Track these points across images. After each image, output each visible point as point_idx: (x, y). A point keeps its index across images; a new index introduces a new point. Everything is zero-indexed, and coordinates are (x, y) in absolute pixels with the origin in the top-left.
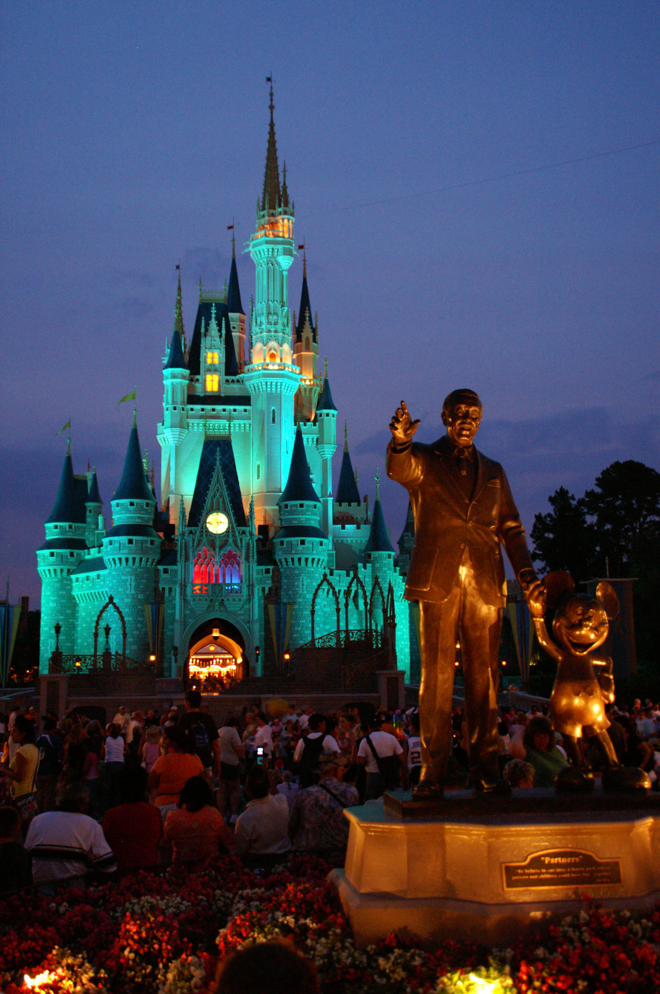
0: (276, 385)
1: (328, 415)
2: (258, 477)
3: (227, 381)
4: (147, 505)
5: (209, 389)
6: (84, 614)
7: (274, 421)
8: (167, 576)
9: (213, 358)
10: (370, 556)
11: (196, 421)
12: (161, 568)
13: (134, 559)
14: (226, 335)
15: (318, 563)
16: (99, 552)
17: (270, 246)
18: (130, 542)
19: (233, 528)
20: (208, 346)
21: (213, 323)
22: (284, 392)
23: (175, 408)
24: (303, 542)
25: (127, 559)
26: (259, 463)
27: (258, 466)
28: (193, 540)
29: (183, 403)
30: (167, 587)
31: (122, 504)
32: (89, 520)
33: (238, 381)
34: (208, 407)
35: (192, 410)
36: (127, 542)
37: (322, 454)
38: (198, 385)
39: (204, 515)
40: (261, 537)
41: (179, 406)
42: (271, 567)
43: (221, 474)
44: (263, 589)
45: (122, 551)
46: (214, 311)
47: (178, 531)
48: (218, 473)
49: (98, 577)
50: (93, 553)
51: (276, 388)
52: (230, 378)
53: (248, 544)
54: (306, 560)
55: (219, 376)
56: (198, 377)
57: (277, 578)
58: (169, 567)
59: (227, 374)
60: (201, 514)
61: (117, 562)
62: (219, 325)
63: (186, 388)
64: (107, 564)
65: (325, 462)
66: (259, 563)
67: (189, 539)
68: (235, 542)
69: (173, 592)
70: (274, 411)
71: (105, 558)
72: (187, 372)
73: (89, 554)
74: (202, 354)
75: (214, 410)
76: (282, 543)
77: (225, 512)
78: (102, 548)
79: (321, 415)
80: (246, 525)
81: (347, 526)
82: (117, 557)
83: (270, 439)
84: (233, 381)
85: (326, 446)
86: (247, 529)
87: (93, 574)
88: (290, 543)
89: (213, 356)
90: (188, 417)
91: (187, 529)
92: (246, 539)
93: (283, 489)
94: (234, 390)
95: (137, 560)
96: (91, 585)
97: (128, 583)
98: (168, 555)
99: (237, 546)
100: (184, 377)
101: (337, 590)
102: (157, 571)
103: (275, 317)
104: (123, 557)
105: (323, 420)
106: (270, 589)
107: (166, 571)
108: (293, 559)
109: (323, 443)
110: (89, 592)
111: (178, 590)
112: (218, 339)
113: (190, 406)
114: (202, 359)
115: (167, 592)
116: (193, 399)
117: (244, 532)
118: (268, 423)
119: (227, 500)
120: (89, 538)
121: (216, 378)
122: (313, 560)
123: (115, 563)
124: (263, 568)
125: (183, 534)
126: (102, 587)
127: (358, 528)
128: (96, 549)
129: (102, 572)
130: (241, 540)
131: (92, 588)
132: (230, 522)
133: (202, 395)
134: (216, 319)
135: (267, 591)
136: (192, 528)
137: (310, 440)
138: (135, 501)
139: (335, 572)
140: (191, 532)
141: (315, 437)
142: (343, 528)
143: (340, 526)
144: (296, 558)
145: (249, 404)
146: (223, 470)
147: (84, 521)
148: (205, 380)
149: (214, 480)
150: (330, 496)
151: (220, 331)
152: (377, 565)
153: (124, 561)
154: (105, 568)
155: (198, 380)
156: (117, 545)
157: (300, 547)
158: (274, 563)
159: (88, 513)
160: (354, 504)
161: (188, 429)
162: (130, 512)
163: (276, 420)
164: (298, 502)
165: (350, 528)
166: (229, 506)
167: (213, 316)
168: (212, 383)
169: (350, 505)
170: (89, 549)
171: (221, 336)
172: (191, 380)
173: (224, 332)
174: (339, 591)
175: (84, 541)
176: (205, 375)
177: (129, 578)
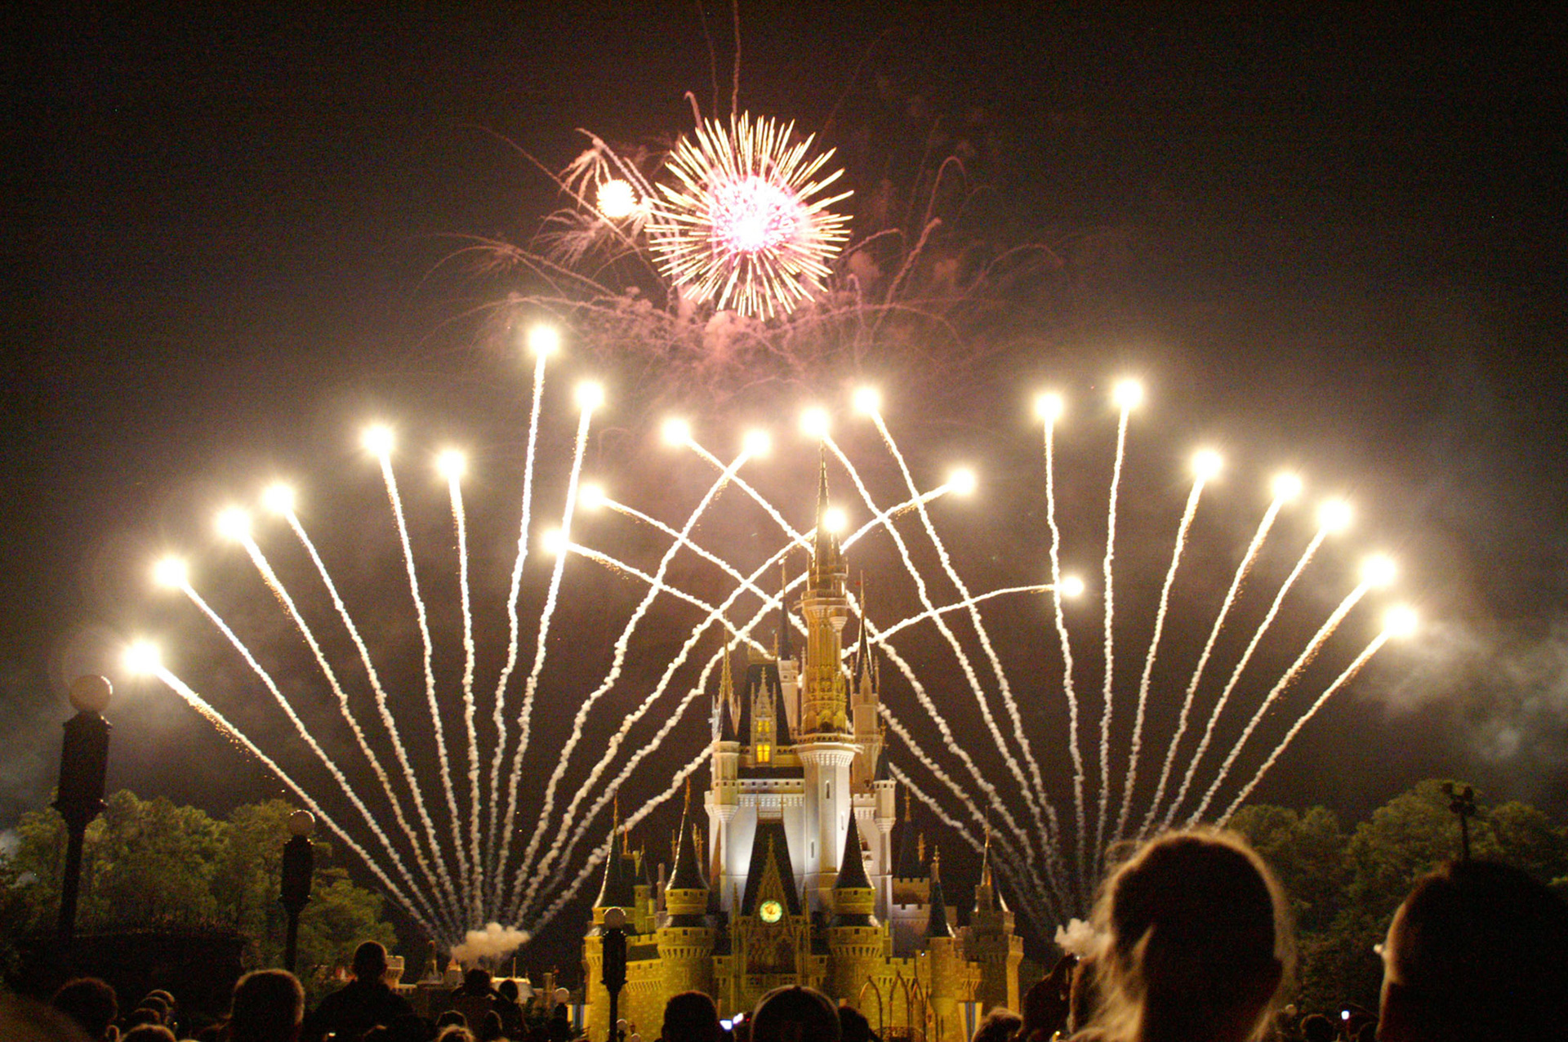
0: (830, 758)
1: (885, 786)
2: (813, 856)
3: (779, 751)
4: (701, 894)
5: (760, 759)
6: (635, 1004)
7: (828, 797)
8: (722, 966)
9: (763, 726)
10: (928, 941)
11: (748, 796)
12: (715, 958)
13: (689, 951)
14: (777, 700)
15: (873, 952)
16: (651, 939)
17: (824, 606)
18: (685, 933)
19: (787, 917)
20: (759, 713)
21: (763, 688)
22: (839, 763)
23: (725, 784)
24: (857, 931)
25: (682, 951)
26: (813, 840)
27: (813, 844)
28: (747, 930)
29: (734, 778)
30: (721, 977)
31: (676, 894)
32: (638, 903)
33: (791, 751)
34: (759, 781)
35: (743, 784)
36: (681, 932)
37: (880, 828)
38: (749, 757)
39: (757, 903)
40: (815, 926)
41: (730, 782)
42: (826, 957)
43: (775, 861)
44: (818, 980)
45: (677, 943)
46: (764, 676)
47: (732, 919)
48: (771, 859)
49: (651, 966)
50: (644, 940)
51: (831, 760)
52: (783, 748)
53: (802, 932)
54: (861, 949)
55: (771, 746)
56: (748, 748)
57: (832, 967)
58: (724, 958)
59: (779, 743)
60: (754, 902)
61: (672, 953)
62: (770, 690)
63: (736, 761)
64: (662, 954)
65: (883, 837)
66: (814, 952)
67: (742, 928)
68: (789, 931)
69: (727, 983)
70: (828, 785)
71: (660, 948)
72: (736, 744)
73: (639, 940)
74: (753, 723)
75: (765, 784)
76: (836, 931)
77: (779, 900)
78: (654, 935)
79: (878, 786)
80: (800, 913)
81: (908, 906)
82: (672, 948)
83: (824, 815)
84: (785, 751)
85: (884, 820)
86: (801, 918)
87: (645, 963)
88: (844, 933)
89: (763, 723)
90: (738, 793)
91: (741, 919)
92: (801, 927)
93: (839, 869)
94: (787, 760)
95: (692, 952)
96: (643, 974)
97: (683, 975)
98: (722, 945)
99: (791, 935)
100: (734, 751)
101: (905, 980)
102: (712, 962)
103: (828, 683)
104: (678, 948)
105: (880, 791)
106: (825, 979)
107: (720, 961)
108: (847, 949)
109: (881, 817)
110: (641, 981)
111: (732, 980)
112: (768, 706)
113: (740, 781)
114: (752, 729)
115: (721, 982)
116: (744, 772)
117: (798, 921)
118: (822, 798)
119: (781, 888)
120: (639, 924)
121: (767, 748)
122: (868, 949)
123: (669, 954)
124: (818, 957)
125: (736, 923)
126: (654, 976)
127: (920, 907)
128: (648, 936)
129: (655, 961)
130: (795, 928)
131: (642, 978)
132: (784, 911)
133: (753, 767)
134: (767, 684)
135: (821, 981)
136: (745, 917)
137: (867, 813)
138: (689, 891)
139: (892, 960)
140: (744, 921)
141: (873, 809)
142: (903, 908)
143: (899, 906)
144: (850, 947)
145: (802, 776)
146: (776, 857)
147: (633, 906)
148: (756, 751)
149: (767, 867)
150: (889, 874)
151: (771, 696)
152: (936, 952)
153: (679, 953)
154: (659, 957)
155: (748, 751)
156: (672, 936)
157: (855, 937)
158: (828, 952)
159: (637, 897)
160: (916, 880)
161: (738, 804)
162: (685, 902)
163: (831, 794)
164: (853, 889)
165: (910, 907)
166: (783, 894)
167: (764, 681)
168: (763, 752)
169: (911, 881)
170: (639, 935)
171: (771, 703)
172: (741, 752)
173: (775, 697)
174: (908, 980)
175: (633, 925)
176: (756, 745)
177: (684, 969)
